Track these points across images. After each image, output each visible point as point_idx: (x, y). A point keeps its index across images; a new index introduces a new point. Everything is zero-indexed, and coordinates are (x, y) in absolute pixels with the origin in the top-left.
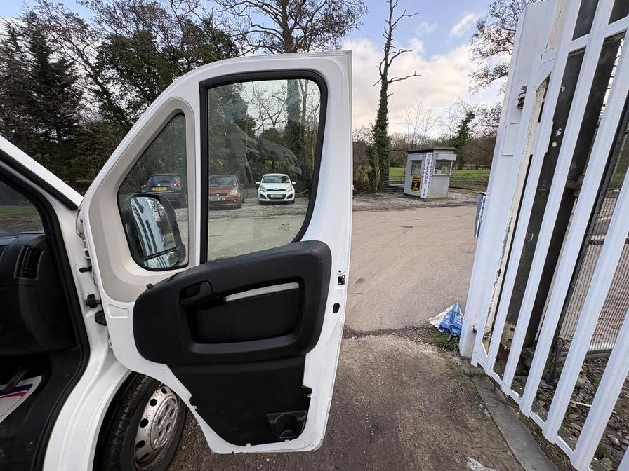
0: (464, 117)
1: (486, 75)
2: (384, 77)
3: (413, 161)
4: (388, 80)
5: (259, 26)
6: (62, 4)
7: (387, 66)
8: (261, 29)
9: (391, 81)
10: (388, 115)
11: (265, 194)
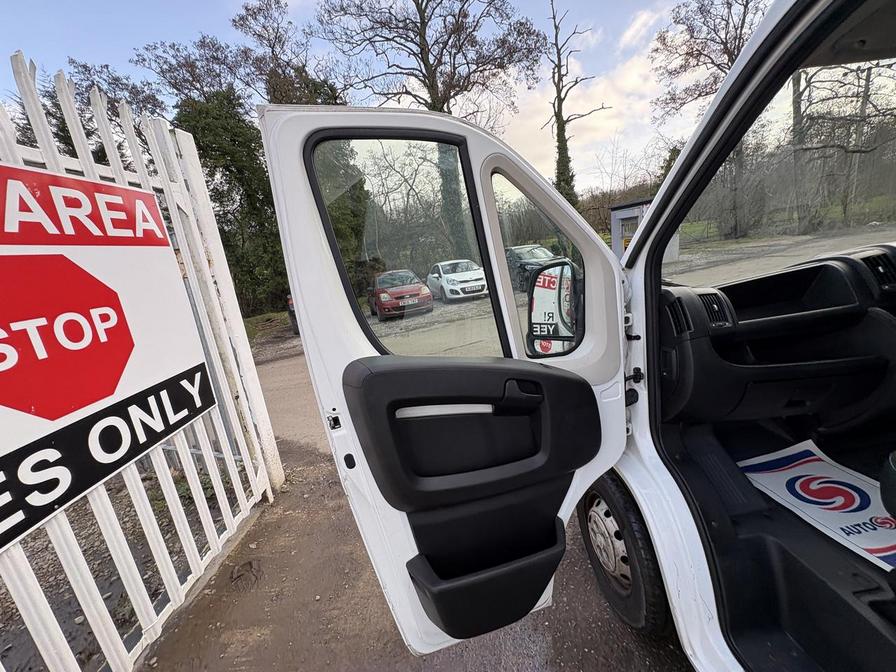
0: (667, 155)
1: (673, 99)
2: (558, 115)
3: (623, 219)
4: (565, 119)
5: (398, 66)
6: (107, 66)
7: (560, 100)
8: (399, 70)
9: (568, 121)
10: (571, 165)
11: (458, 288)
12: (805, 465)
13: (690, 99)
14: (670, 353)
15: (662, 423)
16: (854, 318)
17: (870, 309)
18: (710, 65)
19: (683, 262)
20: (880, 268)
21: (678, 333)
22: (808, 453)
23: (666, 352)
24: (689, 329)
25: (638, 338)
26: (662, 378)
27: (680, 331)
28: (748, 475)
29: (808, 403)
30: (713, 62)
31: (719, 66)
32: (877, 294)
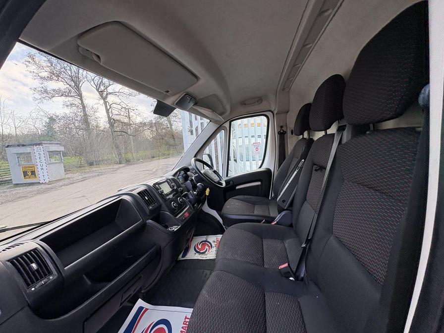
1: (46, 92)
13: (57, 95)
16: (144, 226)
17: (147, 221)
18: (65, 84)
19: (68, 178)
20: (146, 197)
22: (141, 308)
30: (66, 83)
31: (70, 85)
32: (148, 212)
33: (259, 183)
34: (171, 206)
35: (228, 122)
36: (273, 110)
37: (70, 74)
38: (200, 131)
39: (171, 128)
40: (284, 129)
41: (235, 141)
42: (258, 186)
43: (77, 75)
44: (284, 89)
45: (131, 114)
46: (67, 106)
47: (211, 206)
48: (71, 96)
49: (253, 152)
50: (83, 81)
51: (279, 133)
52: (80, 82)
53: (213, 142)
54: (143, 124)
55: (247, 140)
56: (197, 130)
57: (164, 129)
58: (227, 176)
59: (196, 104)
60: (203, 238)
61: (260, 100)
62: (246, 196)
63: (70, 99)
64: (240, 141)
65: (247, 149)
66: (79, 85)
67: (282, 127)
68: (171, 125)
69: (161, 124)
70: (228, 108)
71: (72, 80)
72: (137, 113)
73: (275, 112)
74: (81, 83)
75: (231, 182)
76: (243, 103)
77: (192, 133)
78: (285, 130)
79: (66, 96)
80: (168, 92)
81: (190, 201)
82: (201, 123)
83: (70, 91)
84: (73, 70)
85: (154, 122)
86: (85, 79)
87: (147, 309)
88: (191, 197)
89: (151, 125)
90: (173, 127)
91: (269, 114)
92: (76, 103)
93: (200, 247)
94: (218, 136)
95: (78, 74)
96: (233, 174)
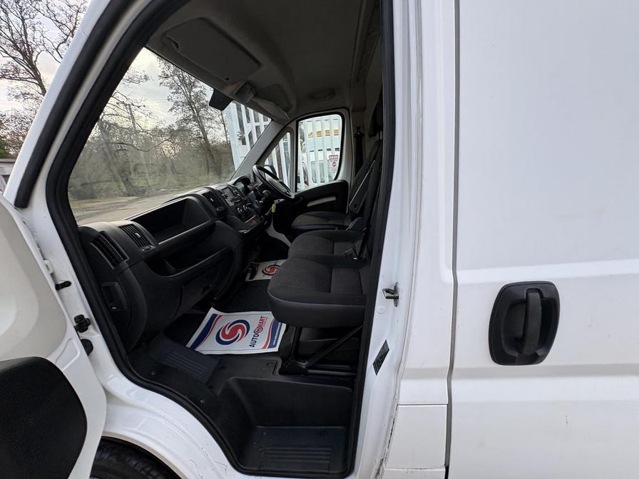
12: (218, 322)
14: (113, 286)
15: (128, 354)
16: (211, 229)
17: (217, 222)
18: (5, 55)
20: (211, 199)
21: (114, 265)
22: (214, 316)
23: (107, 288)
24: (125, 258)
25: (67, 284)
26: (112, 313)
27: (116, 263)
28: (197, 349)
29: (211, 285)
30: (6, 52)
31: (13, 58)
32: (216, 214)
33: (333, 199)
34: (237, 211)
35: (295, 122)
36: (348, 106)
37: (10, 35)
38: (255, 139)
39: (205, 138)
40: (361, 130)
41: (304, 155)
42: (332, 202)
43: (24, 37)
44: (358, 80)
45: (136, 114)
46: (17, 97)
47: (278, 229)
48: (21, 79)
49: (329, 168)
50: (38, 50)
51: (356, 136)
52: (33, 52)
53: (274, 152)
54: (157, 132)
55: (320, 155)
56: (250, 136)
57: (194, 139)
58: (296, 191)
59: (256, 95)
60: (272, 263)
61: (332, 92)
62: (318, 212)
63: (20, 84)
64: (312, 156)
65: (322, 165)
66: (31, 58)
67: (358, 128)
68: (205, 134)
69: (189, 130)
70: (294, 102)
71: (17, 49)
72: (147, 113)
73: (351, 109)
74: (35, 54)
75: (301, 198)
76: (312, 97)
77: (244, 143)
78: (362, 132)
79: (11, 78)
80: (227, 79)
81: (256, 211)
82: (256, 127)
83: (17, 70)
84: (13, 28)
85: (176, 128)
86: (41, 47)
87: (220, 316)
88: (256, 206)
89: (172, 133)
90: (209, 137)
91: (344, 111)
92: (32, 91)
93: (269, 270)
94: (281, 142)
95: (26, 37)
96: (302, 187)
